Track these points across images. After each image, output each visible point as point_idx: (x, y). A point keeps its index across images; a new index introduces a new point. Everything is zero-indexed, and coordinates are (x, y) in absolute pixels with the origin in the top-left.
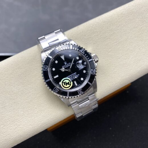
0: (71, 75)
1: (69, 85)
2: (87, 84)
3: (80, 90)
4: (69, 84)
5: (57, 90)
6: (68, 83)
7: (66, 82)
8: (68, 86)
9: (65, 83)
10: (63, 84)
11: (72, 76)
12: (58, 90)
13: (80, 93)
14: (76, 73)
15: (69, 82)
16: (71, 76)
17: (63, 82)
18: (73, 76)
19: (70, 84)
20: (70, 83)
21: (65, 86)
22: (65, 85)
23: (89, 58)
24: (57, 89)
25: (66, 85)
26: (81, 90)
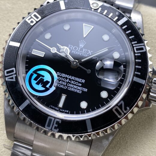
0: (70, 77)
1: (43, 89)
2: (83, 122)
3: (55, 118)
4: (44, 86)
5: (12, 78)
6: (44, 84)
7: (43, 76)
8: (40, 87)
9: (39, 75)
10: (35, 76)
11: (70, 79)
12: (14, 80)
13: (49, 126)
14: (83, 81)
15: (47, 82)
16: (66, 78)
17: (39, 72)
18: (73, 82)
19: (47, 89)
20: (48, 86)
21: (34, 83)
22: (35, 79)
23: (139, 74)
24: (14, 76)
25: (38, 83)
26: (57, 123)
